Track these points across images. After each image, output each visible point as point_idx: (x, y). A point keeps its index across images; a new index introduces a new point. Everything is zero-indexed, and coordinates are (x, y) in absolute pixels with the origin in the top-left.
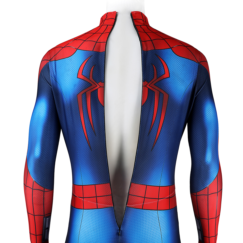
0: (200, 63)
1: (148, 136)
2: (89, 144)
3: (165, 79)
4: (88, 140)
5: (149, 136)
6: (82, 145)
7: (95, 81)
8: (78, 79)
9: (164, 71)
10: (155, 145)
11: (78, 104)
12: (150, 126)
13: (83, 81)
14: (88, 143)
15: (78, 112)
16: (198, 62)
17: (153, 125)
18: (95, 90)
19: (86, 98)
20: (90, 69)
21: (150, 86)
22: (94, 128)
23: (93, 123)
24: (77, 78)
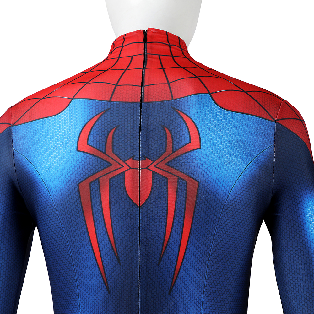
0: (278, 122)
1: (158, 265)
2: (105, 281)
3: (189, 153)
4: (104, 271)
5: (160, 264)
6: (90, 283)
7: (119, 158)
8: (80, 153)
9: (188, 137)
10: (177, 282)
11: (81, 201)
12: (161, 245)
13: (91, 156)
14: (103, 279)
15: (81, 217)
16: (273, 119)
17: (168, 242)
18: (118, 175)
19: (100, 190)
20: (106, 135)
21: (157, 168)
22: (116, 249)
23: (114, 239)
24: (77, 150)
